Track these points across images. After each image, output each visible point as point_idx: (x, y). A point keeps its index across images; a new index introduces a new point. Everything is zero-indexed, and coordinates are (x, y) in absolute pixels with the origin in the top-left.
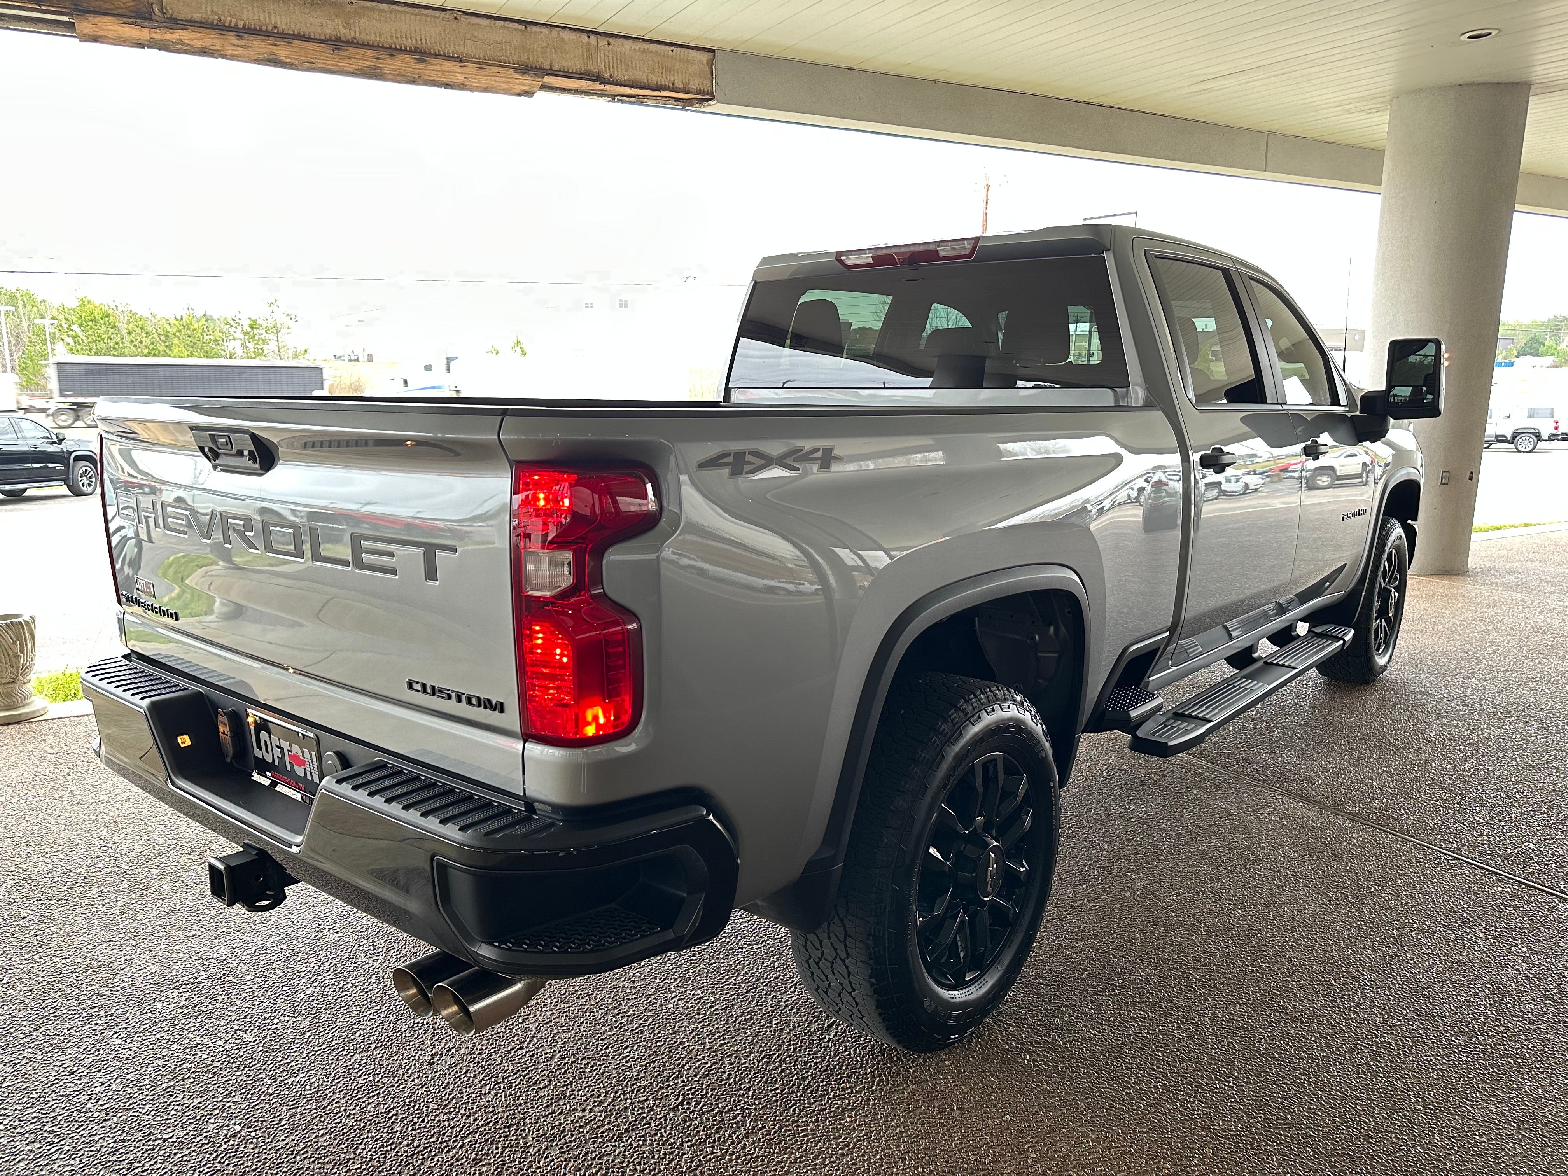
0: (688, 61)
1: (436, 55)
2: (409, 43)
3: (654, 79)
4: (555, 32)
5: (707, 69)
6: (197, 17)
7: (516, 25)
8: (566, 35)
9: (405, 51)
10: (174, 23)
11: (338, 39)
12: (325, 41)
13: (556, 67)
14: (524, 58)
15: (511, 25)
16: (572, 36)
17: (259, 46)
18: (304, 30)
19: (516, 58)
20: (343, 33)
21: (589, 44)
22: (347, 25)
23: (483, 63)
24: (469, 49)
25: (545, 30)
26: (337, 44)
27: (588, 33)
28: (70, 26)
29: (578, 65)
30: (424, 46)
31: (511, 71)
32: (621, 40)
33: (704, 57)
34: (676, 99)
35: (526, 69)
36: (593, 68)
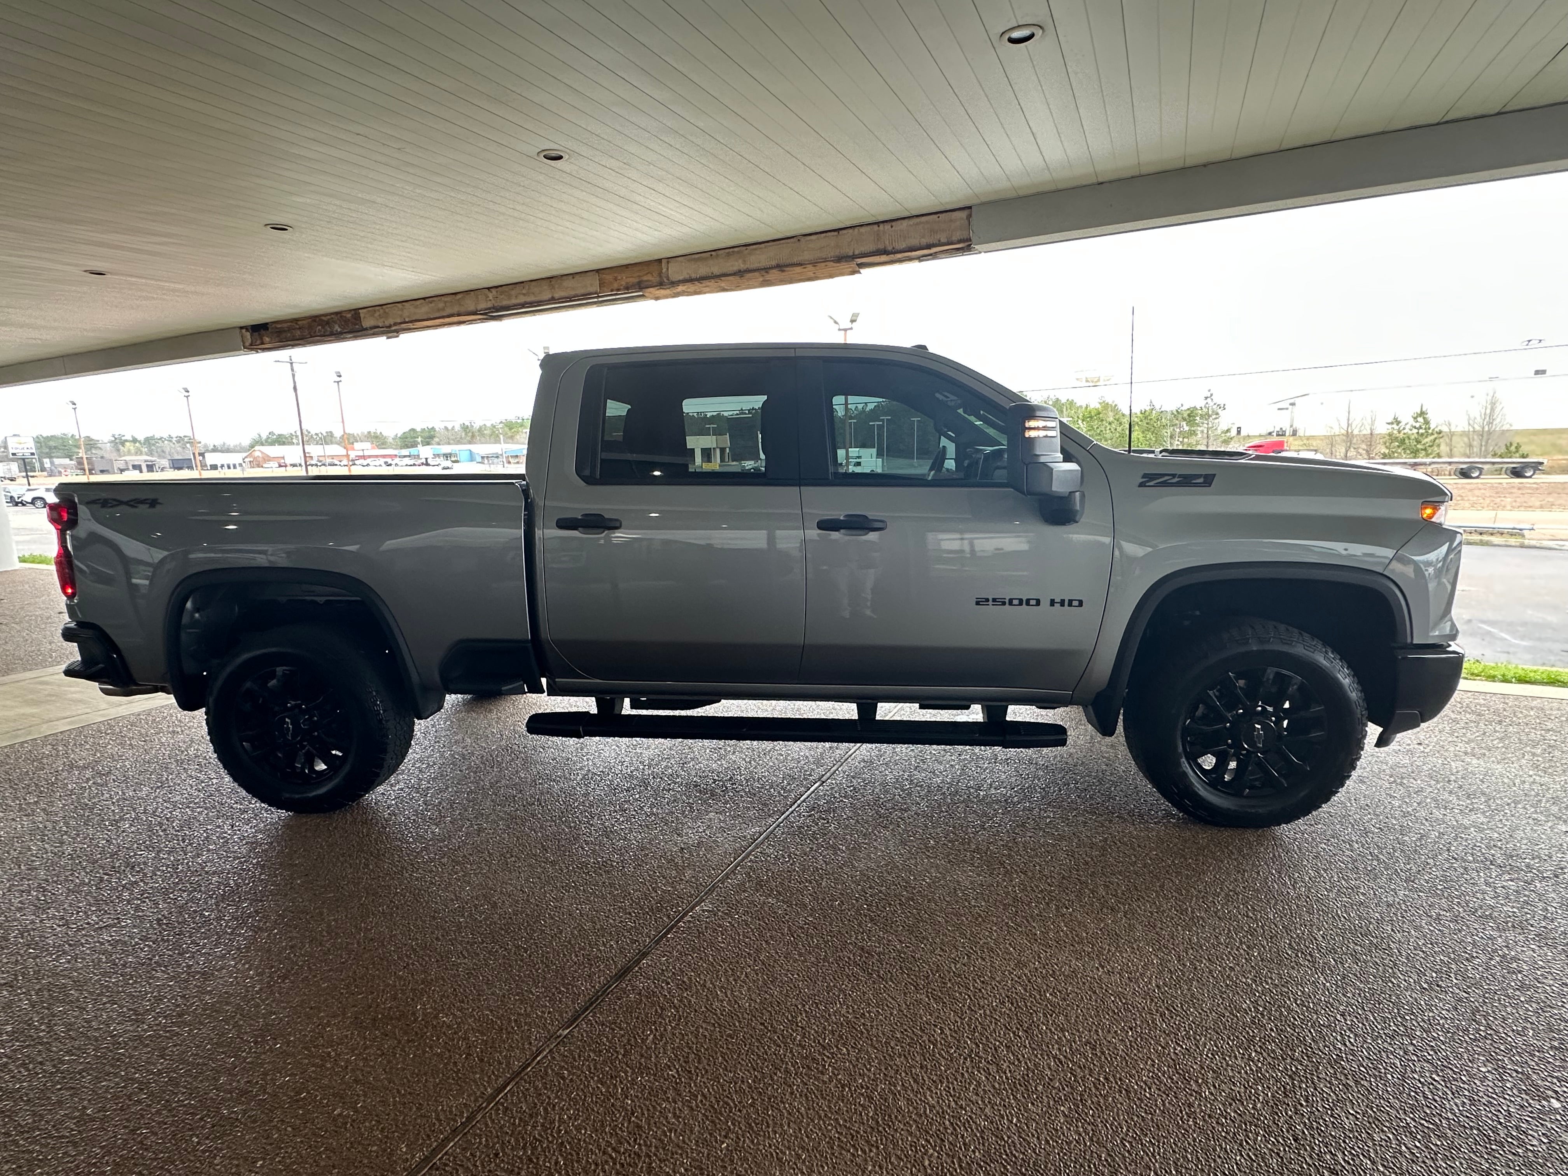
0: (951, 221)
1: (787, 266)
2: (774, 263)
3: (924, 241)
4: (856, 230)
5: (967, 222)
6: (681, 278)
7: (833, 233)
8: (863, 230)
9: (772, 268)
10: (674, 284)
11: (740, 271)
12: (734, 274)
13: (857, 252)
14: (837, 253)
15: (829, 234)
16: (868, 228)
17: (712, 283)
18: (725, 271)
19: (832, 254)
20: (743, 267)
21: (879, 231)
22: (744, 262)
23: (814, 263)
24: (806, 256)
25: (850, 231)
26: (740, 273)
27: (878, 223)
28: (643, 296)
29: (871, 247)
30: (781, 262)
31: (832, 263)
32: (899, 222)
33: (963, 214)
34: (958, 249)
35: (839, 259)
36: (881, 246)
